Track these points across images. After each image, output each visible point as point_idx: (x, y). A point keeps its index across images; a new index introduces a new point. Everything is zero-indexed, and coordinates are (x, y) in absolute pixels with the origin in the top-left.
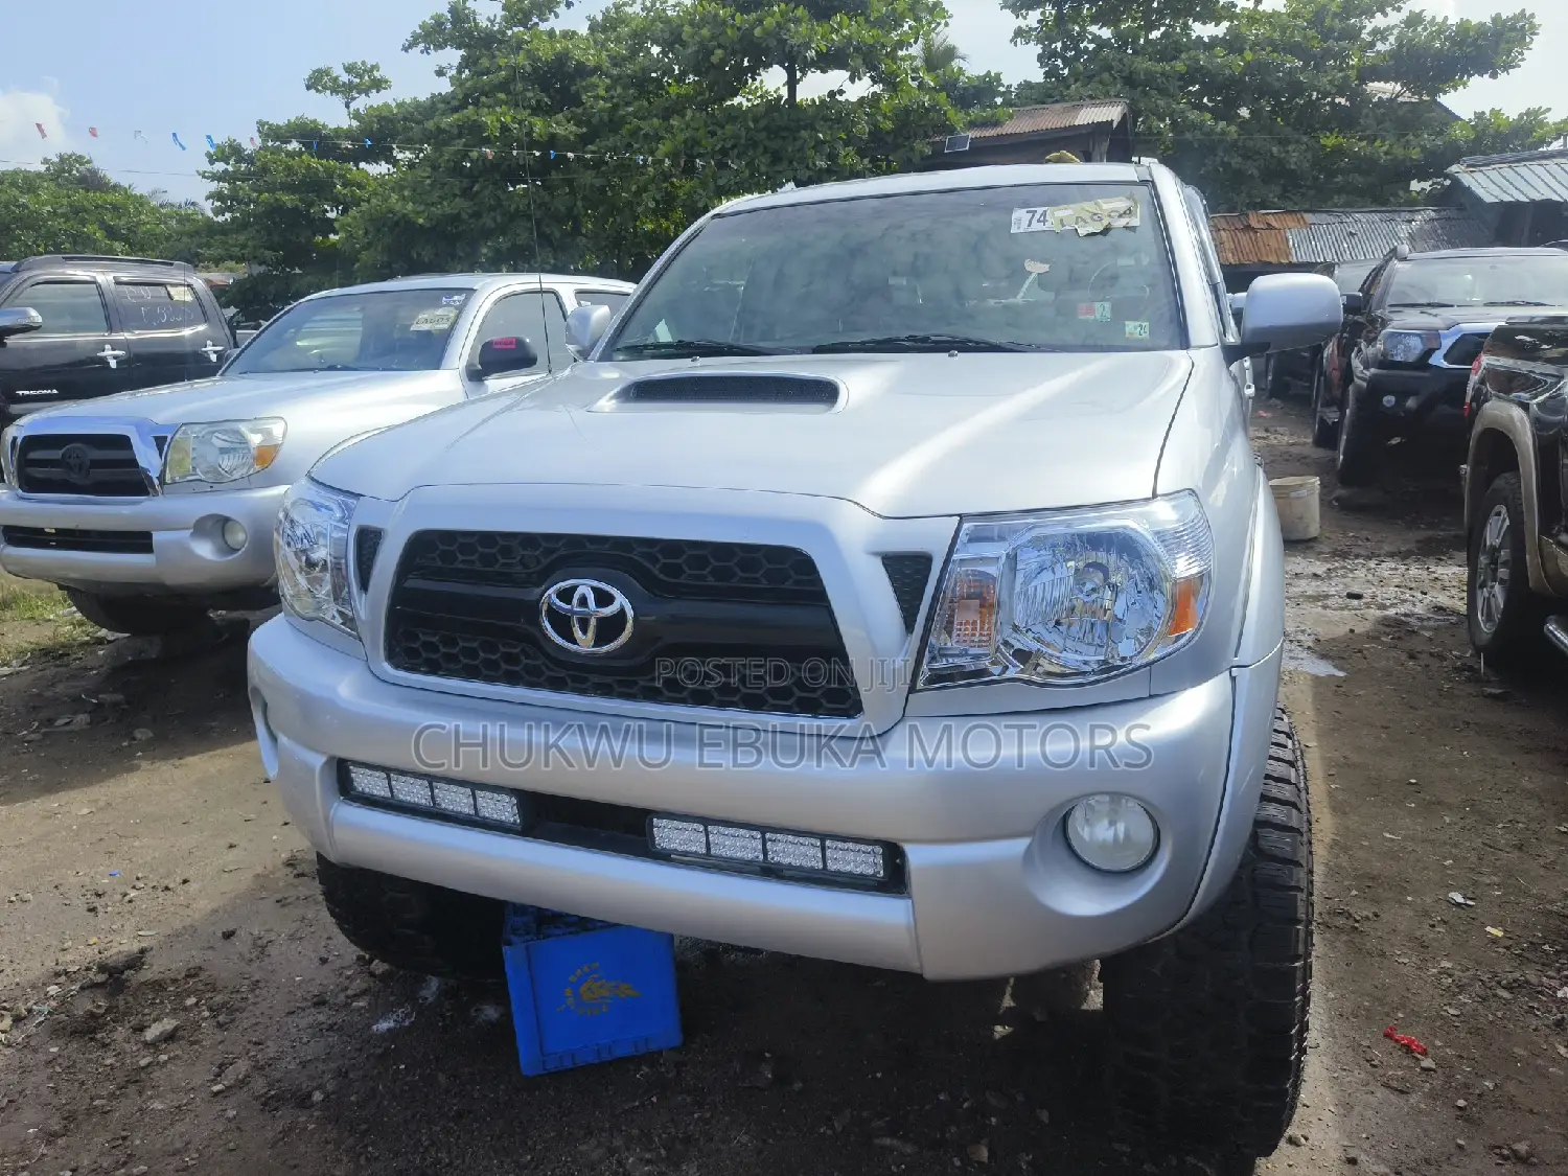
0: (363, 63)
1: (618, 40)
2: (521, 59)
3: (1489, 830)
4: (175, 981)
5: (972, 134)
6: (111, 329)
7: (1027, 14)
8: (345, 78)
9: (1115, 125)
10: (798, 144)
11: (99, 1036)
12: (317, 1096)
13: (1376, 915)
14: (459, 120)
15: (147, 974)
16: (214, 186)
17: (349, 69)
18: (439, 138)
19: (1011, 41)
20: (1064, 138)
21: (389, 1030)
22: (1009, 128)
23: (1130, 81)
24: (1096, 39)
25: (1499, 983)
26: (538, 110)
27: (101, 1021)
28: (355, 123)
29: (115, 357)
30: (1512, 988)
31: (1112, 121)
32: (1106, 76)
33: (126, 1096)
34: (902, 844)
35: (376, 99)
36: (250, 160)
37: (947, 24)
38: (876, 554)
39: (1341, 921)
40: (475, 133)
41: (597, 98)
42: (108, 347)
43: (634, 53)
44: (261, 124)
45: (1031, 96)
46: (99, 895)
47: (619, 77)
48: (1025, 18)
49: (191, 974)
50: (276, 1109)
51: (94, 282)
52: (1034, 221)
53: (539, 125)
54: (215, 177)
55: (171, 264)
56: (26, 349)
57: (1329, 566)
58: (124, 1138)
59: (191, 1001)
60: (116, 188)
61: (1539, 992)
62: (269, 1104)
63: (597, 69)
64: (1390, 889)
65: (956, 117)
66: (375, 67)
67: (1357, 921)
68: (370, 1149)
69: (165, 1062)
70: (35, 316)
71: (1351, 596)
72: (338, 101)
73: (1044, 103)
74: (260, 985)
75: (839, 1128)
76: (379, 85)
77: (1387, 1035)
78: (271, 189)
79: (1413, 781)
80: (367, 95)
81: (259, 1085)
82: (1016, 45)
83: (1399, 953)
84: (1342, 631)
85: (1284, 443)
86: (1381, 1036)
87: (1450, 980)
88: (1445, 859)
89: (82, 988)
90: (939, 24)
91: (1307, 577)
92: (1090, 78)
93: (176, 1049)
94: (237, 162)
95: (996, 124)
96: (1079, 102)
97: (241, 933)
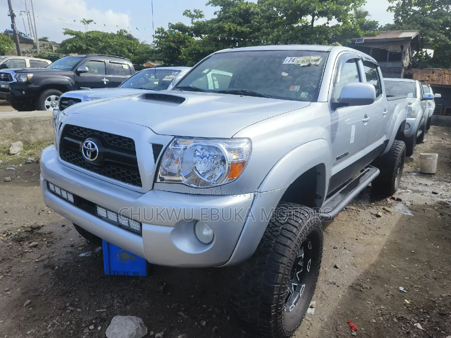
0: (199, 10)
1: (265, 6)
2: (236, 9)
3: (429, 271)
4: (45, 234)
5: (365, 38)
6: (106, 74)
7: (393, 1)
8: (193, 13)
9: (412, 38)
10: (311, 38)
11: (21, 243)
12: (57, 268)
13: (371, 288)
14: (217, 25)
15: (40, 231)
16: (156, 39)
17: (195, 11)
18: (212, 31)
19: (387, 11)
20: (394, 41)
21: (83, 256)
22: (377, 37)
23: (423, 24)
24: (413, 11)
25: (396, 316)
26: (240, 24)
27: (24, 239)
28: (193, 25)
29: (106, 81)
30: (399, 319)
31: (412, 37)
32: (415, 22)
33: (18, 258)
34: (142, 223)
35: (200, 20)
36: (166, 33)
37: (364, 5)
38: (151, 143)
39: (358, 287)
40: (221, 30)
41: (255, 21)
42: (104, 78)
43: (269, 9)
44: (169, 23)
45: (389, 28)
46: (43, 211)
47: (263, 16)
48: (392, 3)
49: (50, 233)
50: (46, 268)
51: (104, 62)
52: (291, 61)
53: (239, 28)
54: (156, 37)
55: (124, 59)
56: (84, 77)
57: (433, 183)
58: (11, 267)
59: (45, 239)
60: (135, 39)
61: (408, 323)
62: (46, 267)
63: (257, 14)
64: (381, 281)
65: (361, 33)
66: (202, 12)
67: (363, 288)
68: (60, 283)
69: (31, 252)
70: (87, 69)
71: (434, 193)
72: (190, 19)
73: (392, 30)
74: (62, 239)
75: (172, 307)
76: (201, 16)
77: (348, 323)
78: (169, 41)
79: (413, 251)
80: (198, 18)
81: (46, 262)
82: (388, 12)
83: (369, 300)
84: (423, 203)
85: (446, 143)
86: (346, 322)
87: (380, 312)
88: (407, 276)
89: (25, 231)
90: (362, 5)
91: (424, 185)
92: (409, 23)
93: (35, 249)
94: (162, 34)
95: (374, 35)
96: (403, 30)
97: (66, 226)
